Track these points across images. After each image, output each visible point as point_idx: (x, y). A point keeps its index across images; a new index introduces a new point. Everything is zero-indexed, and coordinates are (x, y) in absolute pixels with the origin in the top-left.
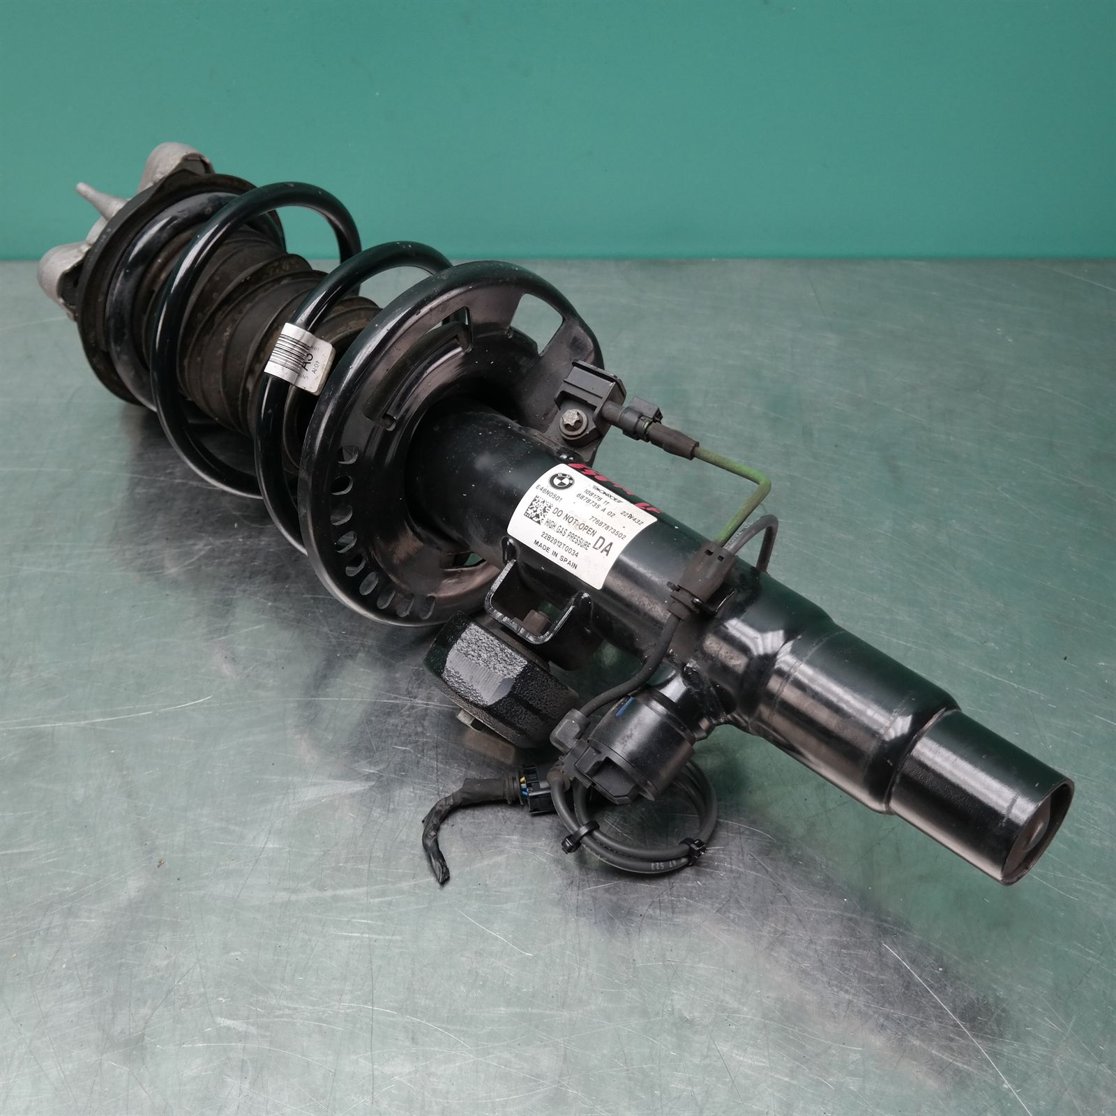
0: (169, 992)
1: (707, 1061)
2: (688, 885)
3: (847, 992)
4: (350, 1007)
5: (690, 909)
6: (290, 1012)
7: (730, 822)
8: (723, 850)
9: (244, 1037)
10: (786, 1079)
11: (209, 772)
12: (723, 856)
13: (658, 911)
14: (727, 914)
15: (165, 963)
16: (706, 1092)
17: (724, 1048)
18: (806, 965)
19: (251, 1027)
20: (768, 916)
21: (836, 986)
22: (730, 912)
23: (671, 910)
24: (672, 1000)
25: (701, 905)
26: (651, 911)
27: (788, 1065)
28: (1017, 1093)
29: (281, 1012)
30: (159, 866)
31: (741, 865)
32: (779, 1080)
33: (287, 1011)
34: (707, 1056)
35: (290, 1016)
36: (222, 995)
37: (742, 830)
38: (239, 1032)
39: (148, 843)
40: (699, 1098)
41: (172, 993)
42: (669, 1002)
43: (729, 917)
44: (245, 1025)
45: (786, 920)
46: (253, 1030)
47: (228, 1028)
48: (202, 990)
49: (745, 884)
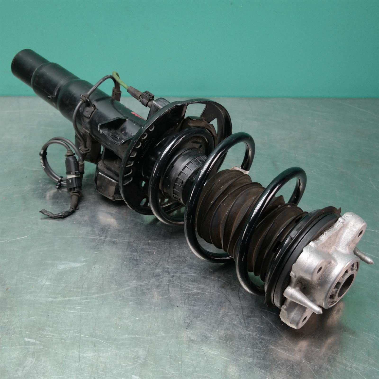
0: (8, 330)
1: (198, 353)
2: (195, 297)
3: (249, 331)
4: (73, 335)
5: (195, 305)
6: (51, 336)
7: (211, 277)
8: (208, 286)
9: (34, 344)
10: (226, 359)
11: (26, 260)
12: (207, 288)
13: (184, 305)
14: (208, 306)
15: (7, 321)
16: (198, 363)
17: (205, 349)
18: (235, 322)
19: (37, 341)
20: (222, 307)
21: (245, 329)
22: (209, 306)
23: (188, 305)
24: (187, 333)
25: (199, 303)
26: (181, 305)
27: (227, 354)
28: (308, 364)
29: (48, 336)
30: (7, 290)
31: (214, 291)
32: (224, 359)
33: (50, 336)
34: (198, 351)
35: (51, 337)
36: (27, 331)
37: (215, 279)
38: (32, 343)
39: (3, 282)
40: (195, 364)
41: (9, 330)
42: (186, 334)
43: (209, 307)
44: (35, 341)
45: (229, 308)
46: (38, 342)
47: (29, 342)
48: (20, 329)
49: (215, 297)
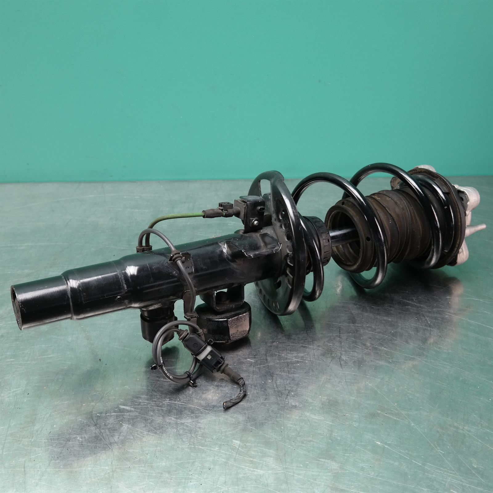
0: (102, 398)
1: (301, 418)
2: (294, 365)
3: (353, 397)
4: (169, 403)
5: (295, 372)
6: (146, 404)
7: (310, 346)
8: (307, 355)
9: (130, 411)
10: (331, 423)
11: (118, 332)
12: (307, 356)
13: (283, 373)
14: (309, 374)
15: (101, 389)
16: (301, 428)
17: (307, 414)
18: (338, 389)
19: (132, 408)
20: (324, 374)
21: (349, 395)
22: (310, 373)
23: (288, 373)
24: (288, 400)
25: (299, 371)
26: (280, 373)
27: (331, 419)
28: (417, 427)
29: (143, 404)
31: (314, 359)
32: (328, 423)
33: (145, 404)
34: (301, 417)
35: (146, 405)
36: (122, 399)
37: (314, 348)
38: (128, 410)
39: (95, 354)
40: (298, 429)
41: (103, 398)
42: (287, 400)
43: (309, 375)
44: (130, 408)
45: (331, 375)
46: (133, 409)
47: (124, 409)
48: (114, 398)
49: (315, 365)
